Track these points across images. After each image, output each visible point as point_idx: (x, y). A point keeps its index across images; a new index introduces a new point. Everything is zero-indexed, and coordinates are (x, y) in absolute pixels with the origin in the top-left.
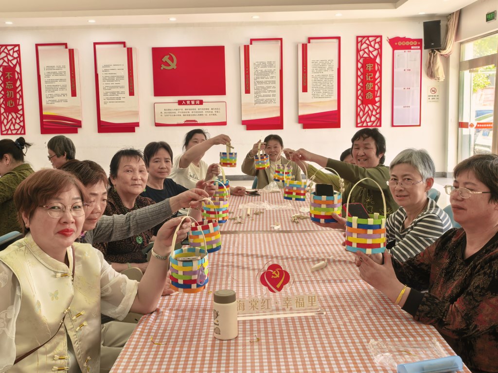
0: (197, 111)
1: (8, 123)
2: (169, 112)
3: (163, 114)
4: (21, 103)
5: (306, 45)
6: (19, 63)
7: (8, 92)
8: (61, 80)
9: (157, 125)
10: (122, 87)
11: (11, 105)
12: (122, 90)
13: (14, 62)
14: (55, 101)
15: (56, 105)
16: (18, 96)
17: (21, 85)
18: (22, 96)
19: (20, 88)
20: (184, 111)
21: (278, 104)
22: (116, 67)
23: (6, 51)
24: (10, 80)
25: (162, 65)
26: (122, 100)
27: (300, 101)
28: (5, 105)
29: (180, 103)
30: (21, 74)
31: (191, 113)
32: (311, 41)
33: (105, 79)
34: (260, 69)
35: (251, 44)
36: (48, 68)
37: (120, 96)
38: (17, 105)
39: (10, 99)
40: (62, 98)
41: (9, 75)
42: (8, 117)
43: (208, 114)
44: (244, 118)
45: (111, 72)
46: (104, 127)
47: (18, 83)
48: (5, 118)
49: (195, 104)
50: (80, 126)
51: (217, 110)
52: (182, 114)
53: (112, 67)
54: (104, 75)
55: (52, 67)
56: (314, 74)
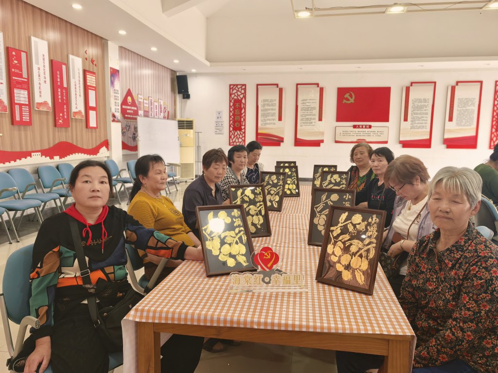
0: (367, 132)
1: (234, 137)
2: (346, 133)
3: (342, 135)
4: (244, 124)
5: (455, 87)
6: (245, 97)
7: (236, 117)
8: (272, 109)
9: (337, 142)
10: (314, 115)
11: (238, 125)
12: (314, 117)
13: (242, 96)
14: (267, 124)
15: (268, 126)
16: (242, 120)
17: (245, 112)
18: (245, 120)
19: (244, 114)
20: (357, 132)
21: (429, 130)
22: (311, 101)
23: (237, 89)
24: (238, 109)
25: (344, 100)
26: (313, 124)
27: (446, 128)
28: (234, 125)
29: (355, 127)
30: (245, 104)
31: (362, 134)
32: (459, 84)
33: (302, 109)
34: (417, 104)
35: (411, 85)
36: (265, 101)
37: (312, 121)
38: (241, 126)
39: (237, 121)
40: (272, 122)
41: (237, 105)
42: (235, 133)
43: (375, 135)
44: (402, 139)
45: (308, 104)
46: (298, 143)
47: (243, 111)
48: (232, 134)
49: (366, 128)
50: (283, 141)
51: (382, 133)
52: (355, 135)
53: (308, 101)
54: (302, 107)
55: (267, 100)
56: (459, 109)
